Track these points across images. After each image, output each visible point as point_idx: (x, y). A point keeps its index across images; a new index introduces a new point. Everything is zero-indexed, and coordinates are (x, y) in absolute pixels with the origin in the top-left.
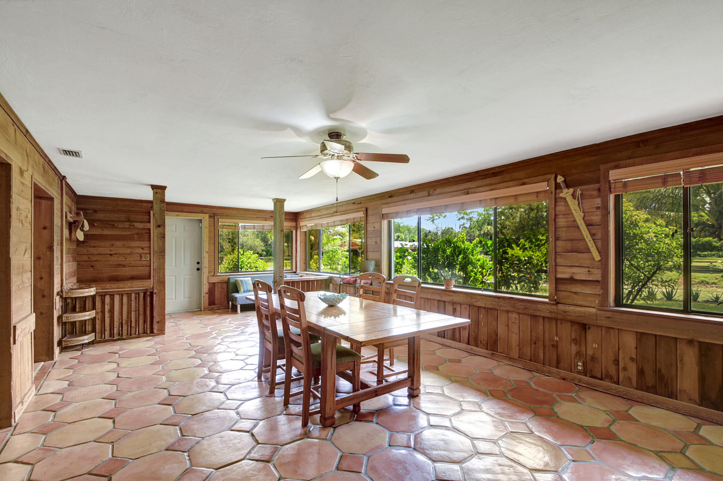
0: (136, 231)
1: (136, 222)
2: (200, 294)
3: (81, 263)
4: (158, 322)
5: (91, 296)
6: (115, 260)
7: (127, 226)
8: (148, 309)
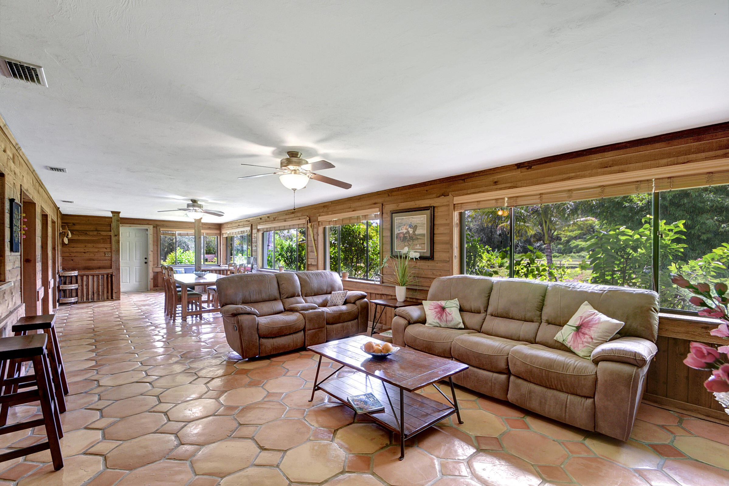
0: (101, 237)
1: (101, 231)
2: (148, 280)
3: (65, 258)
4: (116, 293)
5: (75, 276)
6: (87, 256)
7: (95, 234)
8: (110, 284)
